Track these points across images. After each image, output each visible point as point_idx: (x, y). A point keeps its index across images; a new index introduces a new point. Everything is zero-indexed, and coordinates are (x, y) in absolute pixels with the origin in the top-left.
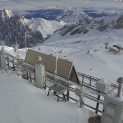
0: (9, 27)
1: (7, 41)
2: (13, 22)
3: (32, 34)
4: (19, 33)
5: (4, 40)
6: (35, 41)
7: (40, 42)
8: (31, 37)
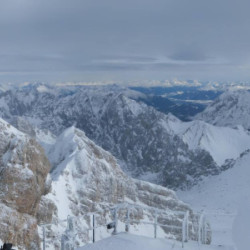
0: (134, 134)
1: (133, 163)
2: (143, 123)
3: (190, 154)
4: (159, 150)
5: (126, 160)
6: (199, 170)
7: (210, 172)
8: (190, 161)
